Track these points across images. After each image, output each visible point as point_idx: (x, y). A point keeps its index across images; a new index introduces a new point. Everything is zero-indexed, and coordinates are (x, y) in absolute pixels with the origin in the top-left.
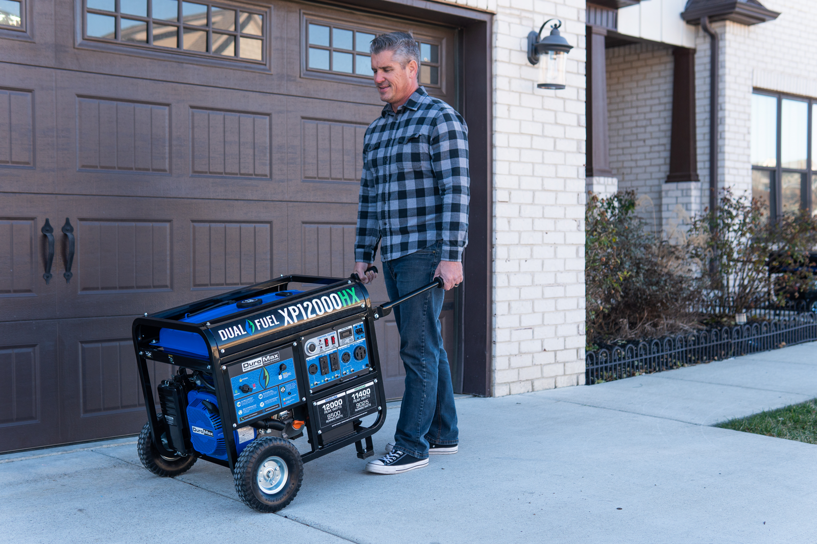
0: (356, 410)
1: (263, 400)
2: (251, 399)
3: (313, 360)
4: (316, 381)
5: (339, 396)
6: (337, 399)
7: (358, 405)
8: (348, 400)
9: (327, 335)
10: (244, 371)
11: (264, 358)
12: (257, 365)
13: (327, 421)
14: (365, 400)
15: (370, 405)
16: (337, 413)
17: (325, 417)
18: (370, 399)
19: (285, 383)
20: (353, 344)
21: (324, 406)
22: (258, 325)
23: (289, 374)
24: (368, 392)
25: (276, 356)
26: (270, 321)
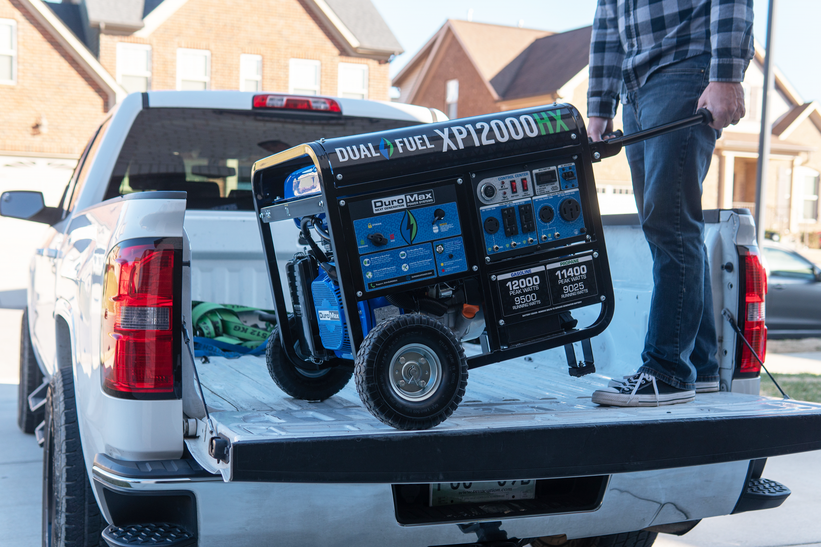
0: (563, 296)
1: (406, 261)
2: (386, 257)
3: (491, 211)
4: (495, 244)
5: (533, 270)
6: (532, 275)
7: (567, 289)
8: (548, 278)
9: (514, 175)
10: (375, 212)
11: (408, 197)
12: (396, 206)
13: (514, 308)
14: (578, 282)
15: (587, 291)
16: (531, 297)
17: (511, 300)
18: (587, 282)
19: (442, 239)
20: (559, 194)
21: (509, 284)
22: (399, 146)
23: (451, 226)
24: (583, 271)
25: (429, 196)
26: (418, 142)
